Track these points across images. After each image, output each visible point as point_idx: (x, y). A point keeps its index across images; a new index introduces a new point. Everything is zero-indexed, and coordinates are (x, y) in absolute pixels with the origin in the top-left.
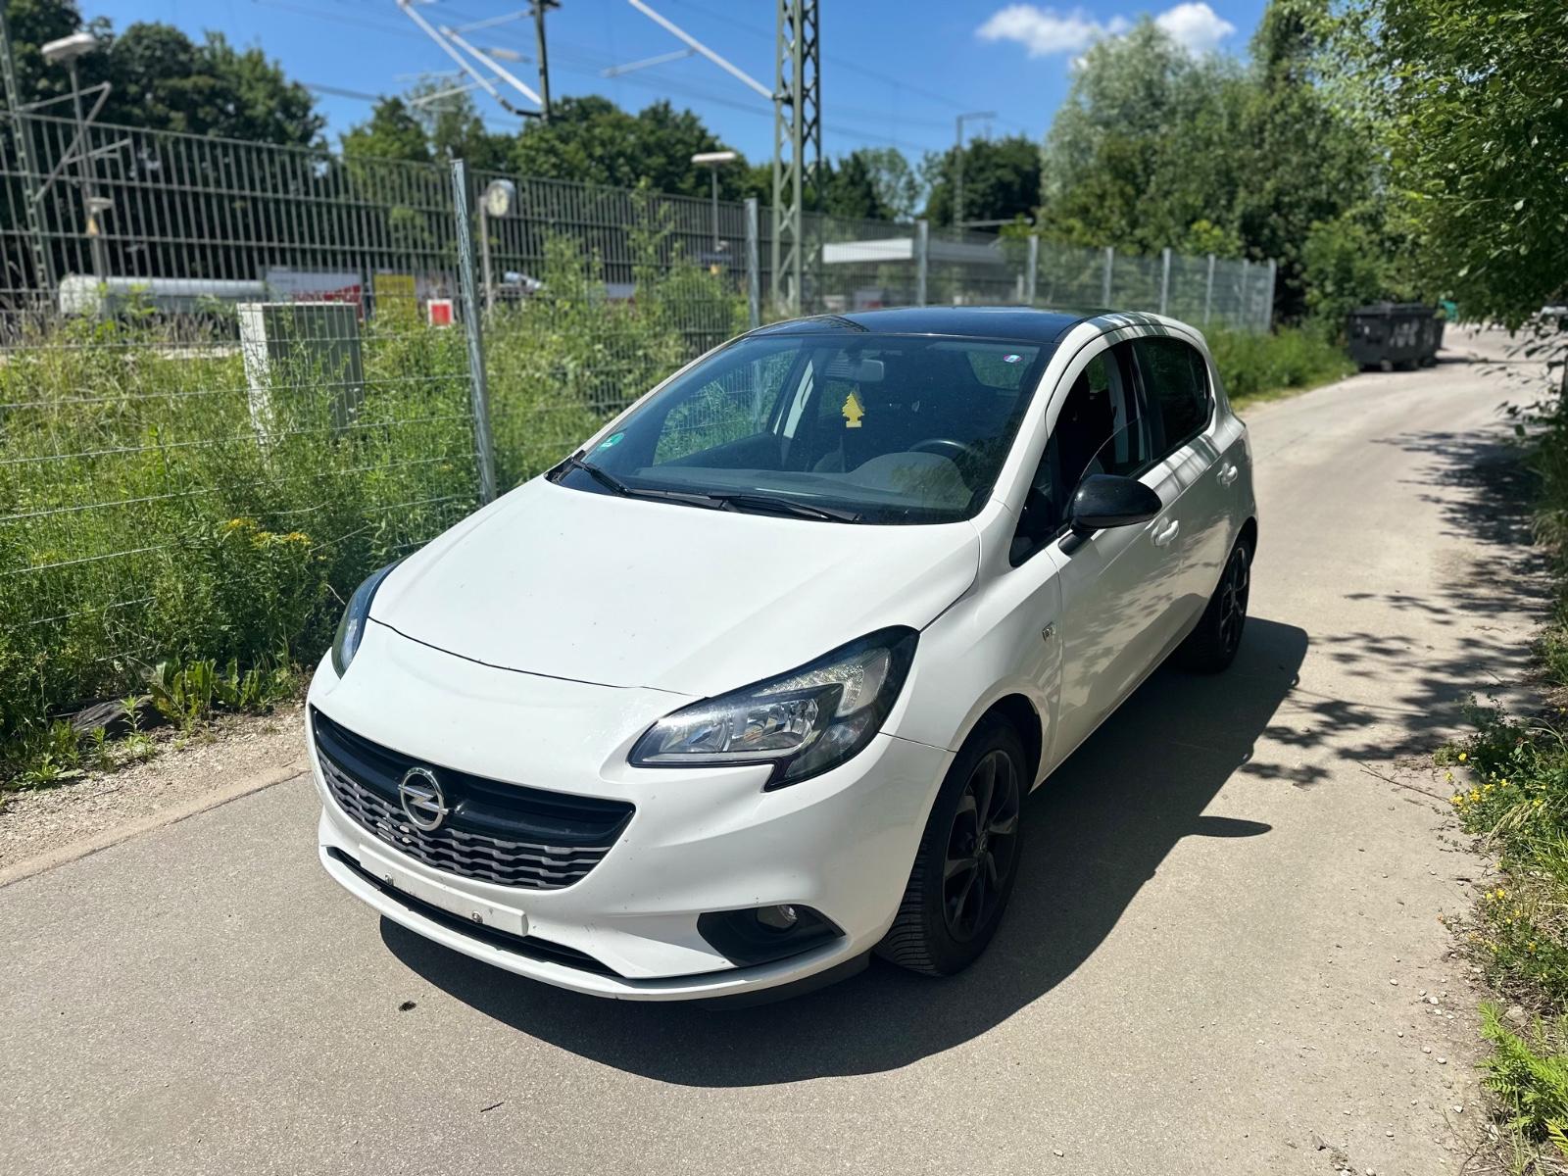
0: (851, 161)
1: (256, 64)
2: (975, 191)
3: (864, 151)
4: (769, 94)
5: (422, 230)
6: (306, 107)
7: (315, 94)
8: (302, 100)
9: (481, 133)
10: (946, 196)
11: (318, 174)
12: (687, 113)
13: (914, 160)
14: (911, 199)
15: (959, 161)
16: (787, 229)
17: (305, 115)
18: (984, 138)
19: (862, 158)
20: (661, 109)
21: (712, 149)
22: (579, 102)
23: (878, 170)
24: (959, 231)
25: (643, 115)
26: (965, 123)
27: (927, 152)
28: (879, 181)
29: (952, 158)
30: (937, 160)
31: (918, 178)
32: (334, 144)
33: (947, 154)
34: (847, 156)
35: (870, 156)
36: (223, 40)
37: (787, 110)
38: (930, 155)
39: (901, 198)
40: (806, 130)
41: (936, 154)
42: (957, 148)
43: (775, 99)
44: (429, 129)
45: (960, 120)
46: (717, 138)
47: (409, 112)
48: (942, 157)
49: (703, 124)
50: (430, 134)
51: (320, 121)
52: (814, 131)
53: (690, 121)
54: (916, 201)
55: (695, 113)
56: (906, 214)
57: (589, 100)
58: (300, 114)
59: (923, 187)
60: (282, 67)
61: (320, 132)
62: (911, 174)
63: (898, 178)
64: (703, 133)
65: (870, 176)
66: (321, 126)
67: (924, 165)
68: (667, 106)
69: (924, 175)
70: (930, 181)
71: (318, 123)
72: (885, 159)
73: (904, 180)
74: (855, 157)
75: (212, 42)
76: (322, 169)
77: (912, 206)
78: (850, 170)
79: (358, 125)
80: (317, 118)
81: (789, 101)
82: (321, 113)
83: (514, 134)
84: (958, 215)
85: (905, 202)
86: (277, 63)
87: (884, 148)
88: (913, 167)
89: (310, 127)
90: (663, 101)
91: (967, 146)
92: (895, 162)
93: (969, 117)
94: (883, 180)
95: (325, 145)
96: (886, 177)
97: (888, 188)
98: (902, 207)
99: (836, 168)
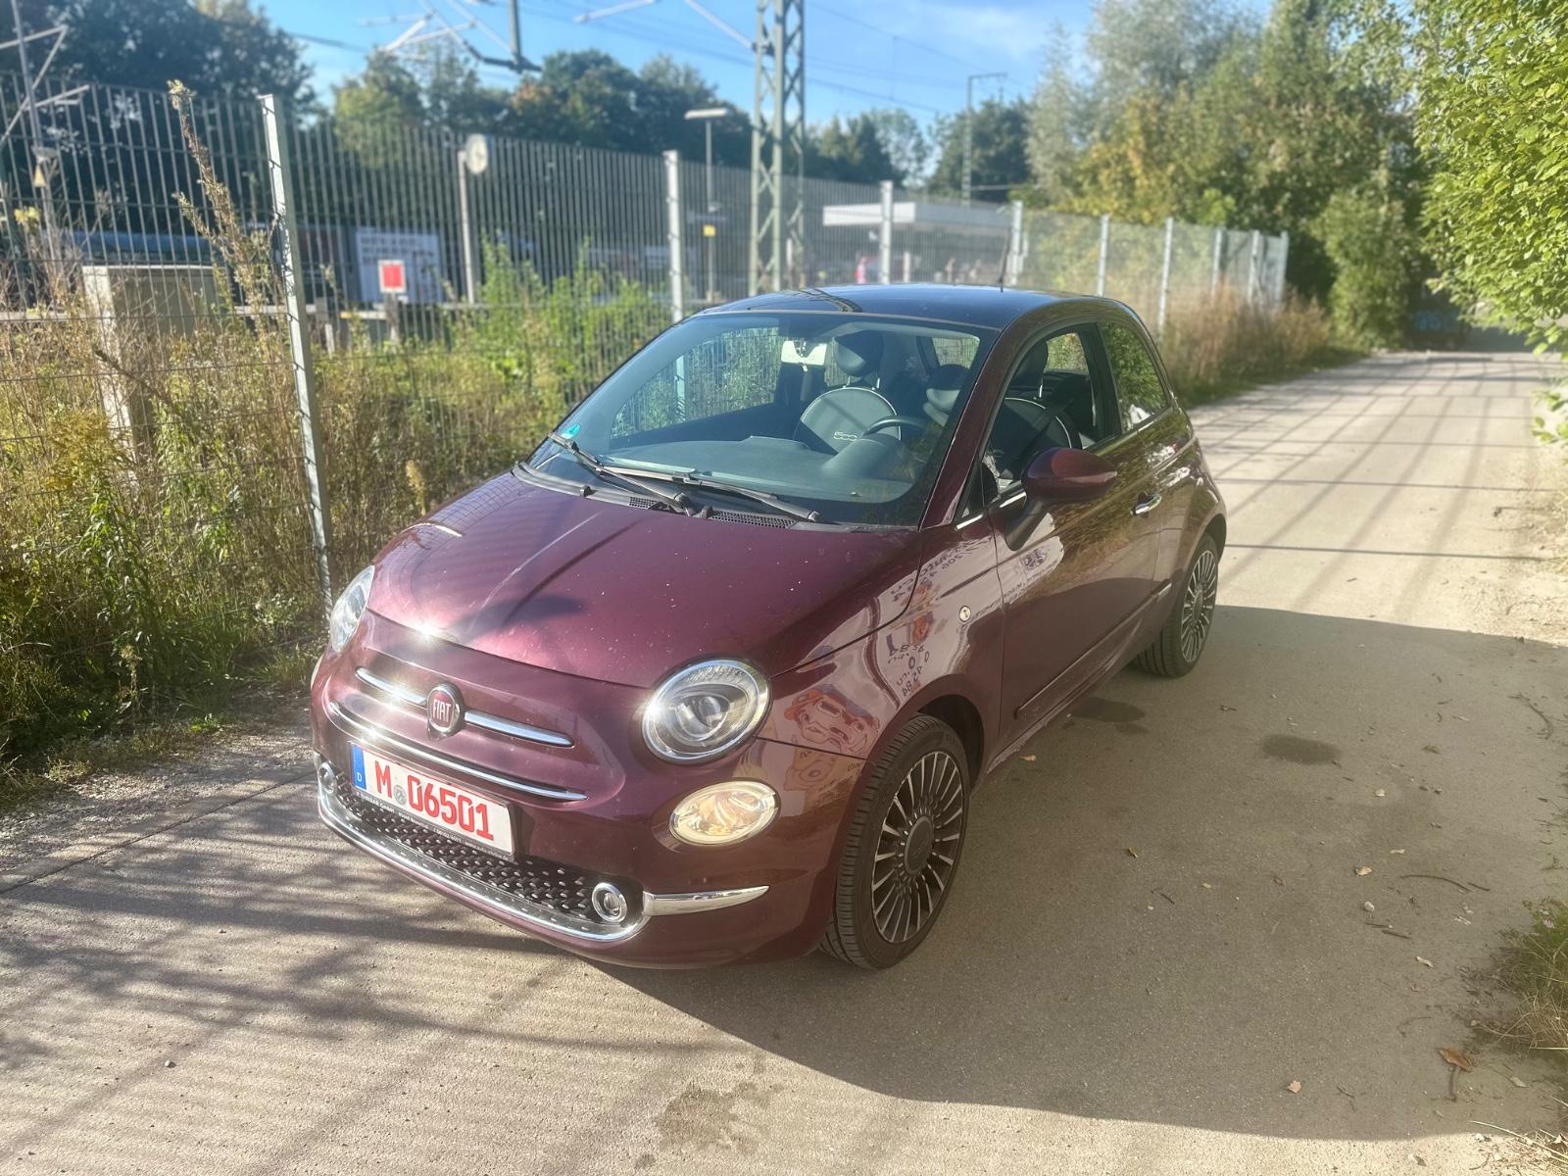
0: (860, 122)
2: (985, 156)
3: (874, 113)
6: (292, 56)
7: (302, 42)
8: (290, 48)
9: (478, 86)
10: (954, 163)
11: (304, 127)
12: (688, 66)
13: (924, 122)
14: (920, 160)
15: (970, 124)
17: (292, 64)
18: (997, 100)
19: (871, 118)
20: (661, 61)
21: (706, 105)
23: (887, 132)
24: (968, 194)
26: (975, 82)
28: (888, 141)
29: (962, 120)
30: (948, 121)
31: (928, 140)
33: (960, 116)
34: (856, 115)
35: (880, 117)
37: (767, 61)
38: (941, 117)
39: (910, 160)
40: (788, 83)
41: (948, 116)
42: (969, 110)
43: (757, 48)
44: (423, 80)
45: (971, 78)
46: (712, 92)
47: (400, 64)
48: (953, 119)
49: (701, 78)
50: (424, 85)
51: (307, 71)
52: (797, 85)
53: (689, 75)
54: (924, 165)
55: (695, 67)
56: (915, 176)
57: (585, 55)
58: (286, 62)
59: (931, 148)
60: (268, 14)
61: (307, 82)
62: (919, 135)
63: (908, 139)
65: (880, 136)
66: (307, 76)
67: (935, 127)
69: (934, 137)
70: (940, 144)
71: (305, 73)
72: (894, 120)
73: (913, 142)
74: (864, 117)
76: (310, 122)
77: (920, 169)
78: (859, 131)
79: (350, 77)
80: (303, 68)
81: (770, 50)
82: (308, 63)
83: (511, 90)
84: (967, 178)
85: (914, 164)
86: (262, 9)
87: (893, 109)
88: (922, 127)
89: (296, 77)
90: (664, 55)
91: (978, 108)
92: (906, 126)
93: (979, 77)
94: (892, 141)
95: (311, 96)
96: (894, 137)
97: (898, 148)
98: (911, 170)
99: (845, 129)
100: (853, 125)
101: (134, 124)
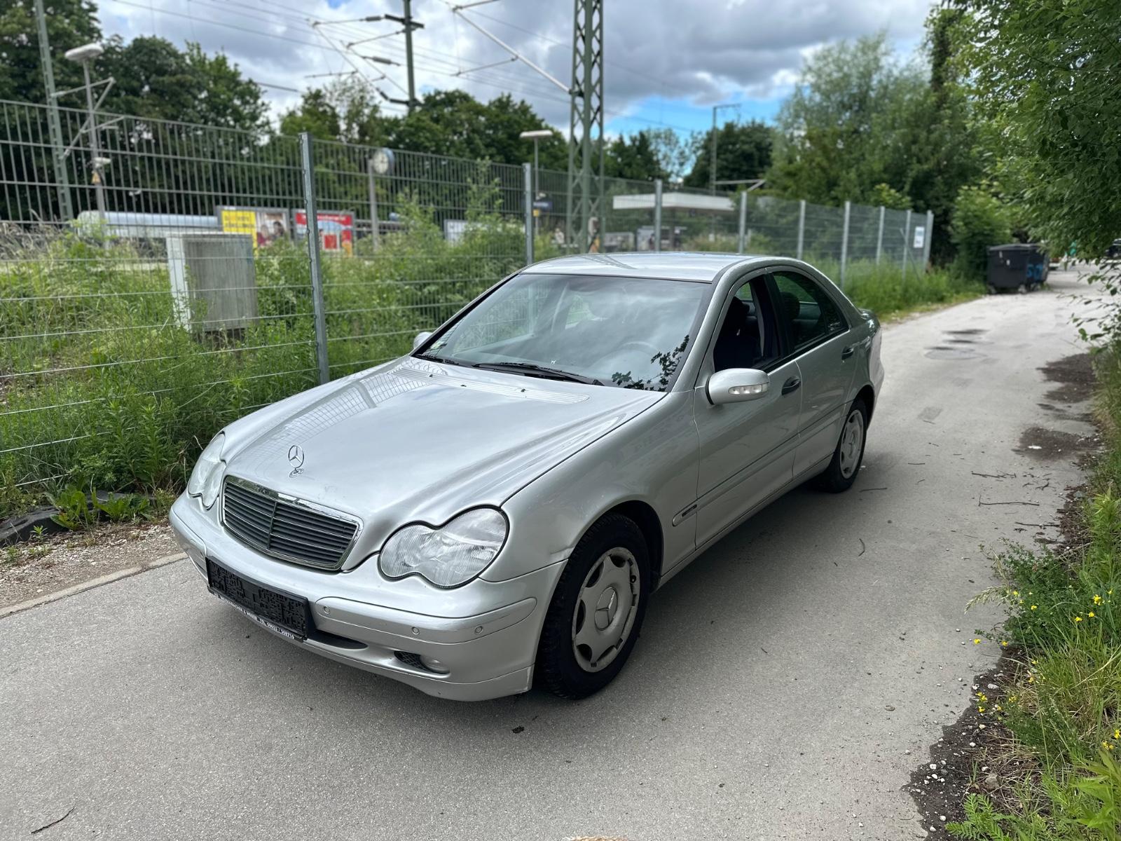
0: (638, 137)
1: (221, 65)
2: (726, 160)
3: (648, 131)
4: (567, 89)
5: (334, 182)
6: (257, 97)
7: (263, 88)
8: (255, 91)
9: (378, 115)
10: (704, 163)
11: (262, 143)
12: (523, 102)
13: (683, 138)
14: (682, 164)
15: (715, 138)
16: (578, 185)
17: (255, 102)
18: (735, 123)
19: (646, 135)
20: (505, 100)
21: (538, 127)
22: (446, 94)
23: (658, 144)
24: (714, 187)
25: (491, 104)
26: (718, 111)
27: (692, 133)
28: (658, 151)
29: (710, 136)
30: (700, 137)
31: (687, 152)
32: (275, 122)
33: (708, 134)
34: (636, 134)
35: (652, 134)
36: (199, 49)
37: (579, 101)
38: (695, 134)
39: (674, 165)
41: (700, 133)
42: (715, 129)
43: (570, 92)
44: (342, 110)
46: (543, 120)
48: (704, 135)
49: (533, 110)
50: (342, 115)
51: (266, 107)
52: (598, 116)
53: (524, 109)
54: (684, 167)
55: (528, 103)
56: (678, 175)
57: (453, 94)
58: (252, 101)
59: (689, 157)
60: (240, 69)
61: (264, 114)
62: (681, 147)
63: (672, 150)
64: (533, 117)
65: (652, 147)
66: (266, 110)
67: (690, 141)
68: (509, 97)
69: (690, 148)
70: (695, 152)
71: (264, 108)
72: (663, 136)
73: (676, 151)
74: (642, 135)
75: (192, 50)
76: (264, 140)
77: (681, 170)
78: (637, 143)
79: (291, 109)
80: (263, 104)
81: (580, 94)
82: (266, 102)
83: (400, 117)
84: (714, 176)
85: (677, 167)
86: (236, 66)
87: (663, 129)
88: (682, 142)
89: (258, 111)
90: (506, 94)
91: (721, 128)
92: (669, 138)
93: (721, 107)
94: (660, 150)
95: (268, 123)
96: (663, 149)
97: (665, 156)
98: (675, 171)
99: (628, 142)
100: (633, 140)
101: (148, 142)
